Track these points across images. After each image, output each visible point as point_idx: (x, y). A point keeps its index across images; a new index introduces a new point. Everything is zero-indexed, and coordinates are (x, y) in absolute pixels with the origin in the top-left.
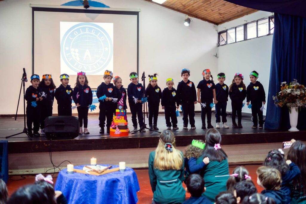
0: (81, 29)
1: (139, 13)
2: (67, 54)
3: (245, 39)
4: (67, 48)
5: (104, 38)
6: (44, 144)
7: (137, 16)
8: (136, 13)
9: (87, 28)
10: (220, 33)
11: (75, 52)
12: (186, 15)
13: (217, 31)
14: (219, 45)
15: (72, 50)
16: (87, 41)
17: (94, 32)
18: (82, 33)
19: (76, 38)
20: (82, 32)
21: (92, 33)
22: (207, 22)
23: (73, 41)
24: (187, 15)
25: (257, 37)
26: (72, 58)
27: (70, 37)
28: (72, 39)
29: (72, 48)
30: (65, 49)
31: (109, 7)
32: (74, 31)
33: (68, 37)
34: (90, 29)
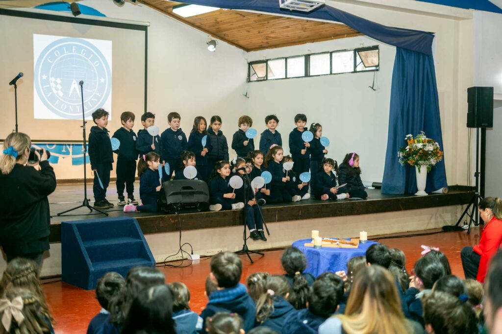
0: (64, 48)
1: (148, 27)
2: (44, 87)
3: (307, 74)
4: (44, 77)
5: (98, 64)
6: (171, 219)
7: (144, 32)
8: (144, 28)
9: (74, 47)
10: (250, 64)
11: (56, 83)
12: (208, 34)
13: (247, 59)
14: (249, 81)
15: (53, 79)
16: (74, 66)
17: (84, 53)
18: (66, 54)
19: (57, 61)
20: (67, 51)
21: (81, 54)
22: (234, 47)
23: (53, 65)
24: (210, 35)
25: (331, 73)
26: (51, 93)
27: (49, 59)
28: (52, 62)
29: (51, 77)
30: (41, 78)
31: (104, 16)
32: (55, 50)
33: (46, 58)
34: (79, 49)
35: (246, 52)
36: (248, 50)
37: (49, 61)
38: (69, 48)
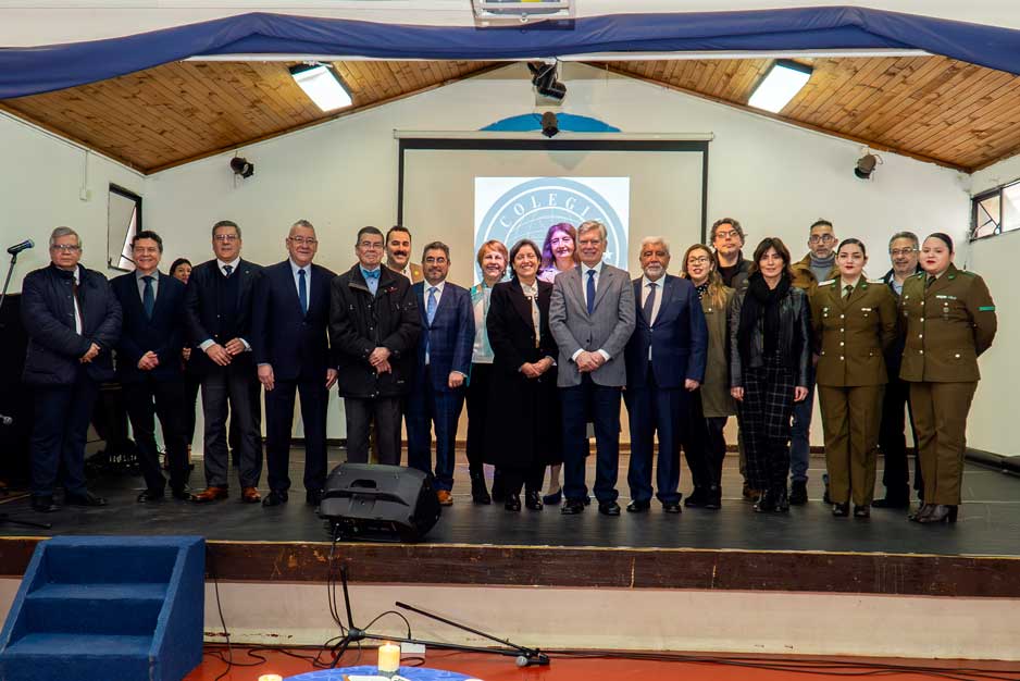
0: (533, 198)
1: (710, 144)
6: (316, 553)
7: (701, 153)
8: (701, 146)
9: (551, 195)
10: (976, 201)
13: (968, 191)
14: (973, 238)
17: (572, 206)
18: (536, 209)
19: (518, 223)
20: (537, 204)
21: (565, 207)
23: (510, 231)
27: (504, 220)
28: (508, 226)
31: (617, 130)
32: (514, 203)
33: (498, 220)
34: (561, 198)
35: (966, 175)
36: (969, 169)
37: (503, 223)
38: (542, 198)
